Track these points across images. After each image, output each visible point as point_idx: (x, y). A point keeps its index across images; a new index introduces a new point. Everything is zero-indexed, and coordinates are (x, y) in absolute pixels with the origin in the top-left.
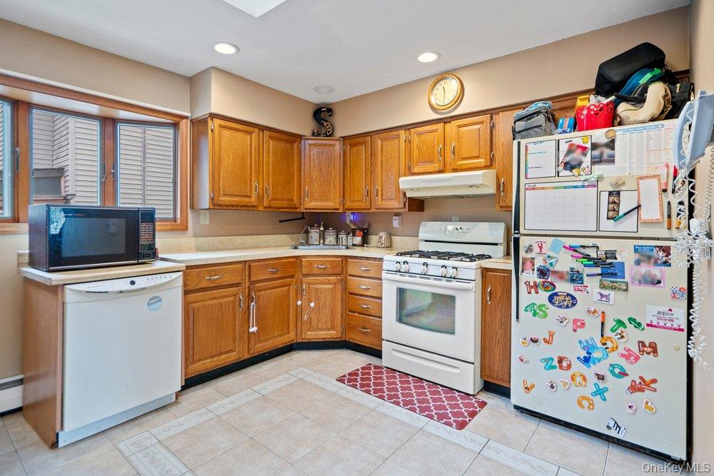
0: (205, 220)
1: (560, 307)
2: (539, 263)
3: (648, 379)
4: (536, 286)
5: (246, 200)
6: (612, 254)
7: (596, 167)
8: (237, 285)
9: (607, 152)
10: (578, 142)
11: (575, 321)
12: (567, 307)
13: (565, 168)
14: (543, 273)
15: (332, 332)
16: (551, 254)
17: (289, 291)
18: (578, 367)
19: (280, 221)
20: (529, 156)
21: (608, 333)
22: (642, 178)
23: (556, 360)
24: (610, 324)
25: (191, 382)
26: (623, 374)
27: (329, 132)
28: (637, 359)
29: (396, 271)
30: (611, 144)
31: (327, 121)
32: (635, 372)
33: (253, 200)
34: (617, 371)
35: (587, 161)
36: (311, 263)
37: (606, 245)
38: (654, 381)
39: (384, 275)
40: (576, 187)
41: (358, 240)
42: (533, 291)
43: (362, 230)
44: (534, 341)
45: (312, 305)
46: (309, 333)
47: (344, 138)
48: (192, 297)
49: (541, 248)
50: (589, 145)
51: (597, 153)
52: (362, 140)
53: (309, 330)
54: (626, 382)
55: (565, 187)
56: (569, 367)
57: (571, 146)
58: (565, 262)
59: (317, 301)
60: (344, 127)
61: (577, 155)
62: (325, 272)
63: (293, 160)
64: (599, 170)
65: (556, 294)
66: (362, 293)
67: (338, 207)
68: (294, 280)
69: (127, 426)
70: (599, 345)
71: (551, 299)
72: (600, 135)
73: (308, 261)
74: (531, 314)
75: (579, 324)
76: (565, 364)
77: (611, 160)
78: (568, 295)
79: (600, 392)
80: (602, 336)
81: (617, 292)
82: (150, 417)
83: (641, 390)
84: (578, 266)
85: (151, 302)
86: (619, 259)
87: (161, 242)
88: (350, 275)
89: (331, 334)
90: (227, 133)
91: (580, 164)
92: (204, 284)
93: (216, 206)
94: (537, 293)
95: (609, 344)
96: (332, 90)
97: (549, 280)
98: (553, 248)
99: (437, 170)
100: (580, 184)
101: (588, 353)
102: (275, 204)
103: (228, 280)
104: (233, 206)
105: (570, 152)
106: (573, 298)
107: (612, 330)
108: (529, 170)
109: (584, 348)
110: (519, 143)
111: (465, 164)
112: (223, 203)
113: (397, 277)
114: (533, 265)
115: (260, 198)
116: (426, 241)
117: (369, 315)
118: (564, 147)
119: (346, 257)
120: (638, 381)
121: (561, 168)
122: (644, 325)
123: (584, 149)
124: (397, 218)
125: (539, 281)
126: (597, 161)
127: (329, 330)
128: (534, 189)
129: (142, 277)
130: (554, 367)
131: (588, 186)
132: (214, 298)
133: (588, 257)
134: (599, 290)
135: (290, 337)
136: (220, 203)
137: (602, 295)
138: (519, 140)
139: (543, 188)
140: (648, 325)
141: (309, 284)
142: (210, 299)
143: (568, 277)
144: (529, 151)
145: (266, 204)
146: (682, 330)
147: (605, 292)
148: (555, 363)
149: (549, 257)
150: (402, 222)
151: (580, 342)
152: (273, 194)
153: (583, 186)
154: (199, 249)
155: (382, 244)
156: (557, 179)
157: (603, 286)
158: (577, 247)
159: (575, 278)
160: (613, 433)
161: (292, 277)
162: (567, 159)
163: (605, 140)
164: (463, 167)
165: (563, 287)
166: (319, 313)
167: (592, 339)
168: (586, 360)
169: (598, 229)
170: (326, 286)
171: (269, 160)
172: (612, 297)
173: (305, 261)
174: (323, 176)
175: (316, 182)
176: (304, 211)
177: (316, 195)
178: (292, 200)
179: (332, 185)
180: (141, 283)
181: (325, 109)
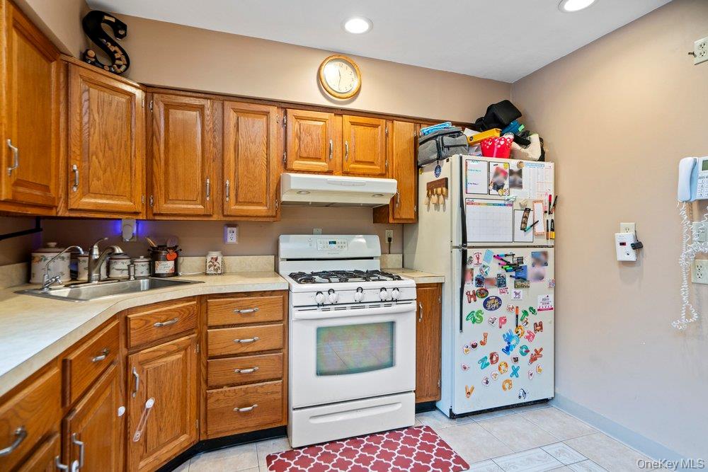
1: (491, 310)
2: (476, 273)
3: (538, 350)
4: (475, 295)
6: (521, 260)
7: (512, 190)
9: (518, 178)
10: (501, 166)
11: (501, 319)
12: (496, 308)
13: (494, 188)
14: (480, 281)
15: (183, 438)
16: (486, 264)
18: (503, 357)
20: (469, 172)
21: (520, 323)
22: (535, 202)
23: (489, 357)
24: (520, 315)
26: (527, 351)
27: (119, 66)
28: (534, 336)
29: (318, 305)
30: (520, 173)
31: (114, 44)
32: (532, 347)
34: (524, 350)
35: (507, 183)
36: (146, 321)
37: (518, 253)
38: (541, 350)
39: (295, 315)
40: (500, 205)
42: (472, 299)
44: (474, 346)
45: (150, 403)
46: (141, 463)
49: (478, 259)
50: (508, 171)
51: (512, 178)
53: (142, 458)
54: (528, 356)
55: (494, 205)
56: (497, 359)
57: (498, 169)
58: (494, 270)
59: (159, 392)
61: (500, 177)
62: (172, 331)
64: (515, 192)
65: (488, 299)
66: (241, 350)
67: (139, 210)
70: (515, 334)
71: (485, 305)
72: (513, 164)
73: (141, 319)
74: (470, 321)
75: (503, 321)
76: (494, 359)
77: (520, 186)
78: (497, 298)
79: (515, 372)
80: (517, 326)
81: (524, 289)
83: (535, 359)
84: (502, 272)
86: (525, 264)
89: (181, 443)
91: (503, 186)
94: (475, 301)
95: (520, 331)
97: (484, 287)
98: (486, 259)
99: (326, 170)
100: (503, 202)
101: (509, 343)
105: (496, 174)
106: (499, 300)
107: (521, 320)
108: (469, 186)
109: (506, 340)
110: (461, 158)
111: (359, 169)
113: (319, 313)
114: (472, 276)
116: (288, 260)
117: (253, 382)
118: (493, 169)
120: (534, 353)
121: (491, 187)
122: (536, 310)
123: (505, 173)
124: (235, 229)
125: (476, 289)
126: (513, 185)
127: (177, 438)
128: (472, 204)
130: (488, 364)
131: (507, 205)
133: (508, 263)
134: (514, 290)
137: (516, 294)
138: (461, 154)
139: (479, 204)
140: (539, 310)
141: (141, 363)
143: (496, 283)
144: (468, 168)
146: (552, 309)
147: (518, 291)
148: (488, 361)
149: (484, 266)
150: (239, 235)
151: (504, 336)
153: (505, 205)
155: (216, 270)
156: (488, 197)
157: (516, 286)
158: (502, 256)
159: (501, 282)
160: (522, 401)
162: (496, 180)
163: (516, 169)
164: (358, 171)
165: (493, 292)
166: (162, 414)
167: (510, 331)
168: (507, 350)
169: (513, 241)
170: (174, 355)
172: (521, 294)
173: (136, 318)
174: (111, 149)
175: (97, 158)
176: (67, 214)
177: (95, 184)
178: (46, 188)
179: (127, 168)
181: (113, 20)
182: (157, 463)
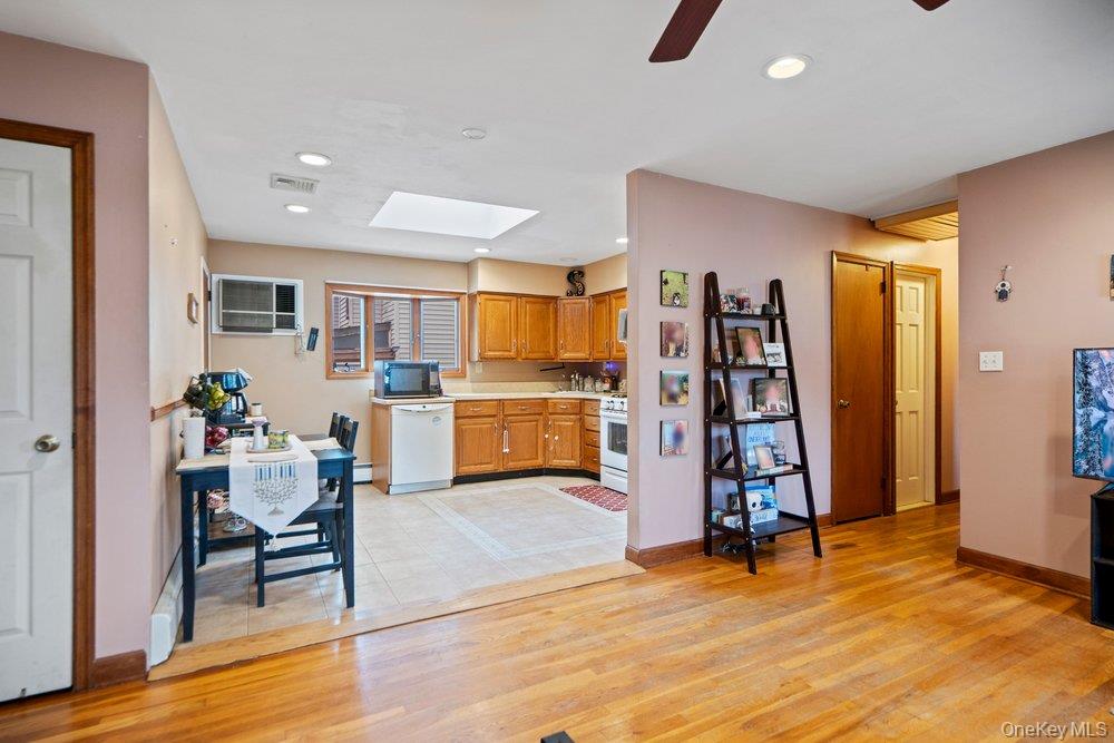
0: (479, 369)
5: (506, 354)
8: (494, 416)
15: (573, 462)
17: (537, 425)
19: (540, 371)
25: (459, 480)
27: (580, 292)
31: (578, 282)
33: (512, 354)
36: (555, 404)
39: (602, 413)
41: (607, 386)
43: (611, 377)
45: (556, 438)
46: (554, 461)
47: (593, 296)
48: (460, 421)
53: (554, 459)
59: (560, 434)
60: (594, 286)
62: (566, 411)
63: (549, 319)
66: (591, 429)
67: (588, 357)
68: (542, 417)
73: (553, 402)
85: (435, 420)
87: (444, 385)
88: (586, 415)
89: (572, 464)
90: (490, 303)
92: (469, 413)
93: (483, 359)
102: (530, 356)
103: (486, 411)
104: (496, 359)
112: (488, 357)
113: (608, 413)
115: (518, 353)
117: (594, 447)
119: (584, 399)
127: (569, 459)
129: (431, 405)
132: (478, 424)
135: (539, 462)
136: (486, 356)
141: (554, 421)
142: (474, 424)
145: (524, 356)
152: (530, 347)
154: (474, 391)
155: (623, 390)
161: (541, 414)
166: (562, 445)
170: (568, 422)
171: (526, 321)
173: (551, 402)
174: (575, 331)
175: (570, 336)
176: (560, 361)
177: (569, 347)
178: (548, 352)
179: (583, 338)
180: (429, 407)
181: (577, 272)
182: (559, 465)
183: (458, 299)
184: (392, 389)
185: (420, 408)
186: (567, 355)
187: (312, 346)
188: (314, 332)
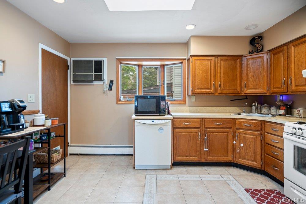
0: (193, 99)
5: (208, 91)
8: (198, 128)
15: (255, 163)
17: (227, 135)
19: (231, 100)
27: (260, 49)
29: (293, 134)
31: (258, 44)
33: (212, 91)
36: (241, 123)
39: (285, 135)
41: (282, 112)
43: (286, 105)
45: (242, 145)
46: (240, 159)
47: (270, 51)
48: (177, 130)
52: (281, 49)
59: (245, 143)
60: (270, 44)
62: (250, 128)
63: (236, 69)
66: (274, 144)
67: (266, 92)
68: (231, 130)
69: (153, 171)
73: (239, 121)
82: (160, 171)
85: (160, 129)
87: (171, 108)
88: (267, 133)
89: (254, 164)
90: (198, 62)
92: (182, 126)
93: (194, 94)
96: (257, 26)
102: (224, 91)
103: (193, 125)
104: (202, 94)
112: (197, 93)
113: (294, 138)
115: (216, 89)
119: (264, 121)
127: (253, 161)
129: (158, 120)
132: (187, 132)
135: (229, 158)
136: (196, 92)
141: (240, 133)
142: (185, 132)
145: (219, 92)
152: (224, 87)
154: (190, 112)
155: (299, 116)
161: (230, 128)
166: (246, 151)
170: (251, 136)
171: (221, 71)
173: (238, 121)
174: (256, 75)
175: (251, 79)
176: (244, 95)
177: (251, 86)
178: (236, 89)
179: (262, 80)
180: (156, 122)
181: (257, 37)
182: (244, 163)
183: (182, 63)
184: (139, 110)
185: (150, 122)
186: (249, 91)
187: (110, 88)
188: (112, 82)
